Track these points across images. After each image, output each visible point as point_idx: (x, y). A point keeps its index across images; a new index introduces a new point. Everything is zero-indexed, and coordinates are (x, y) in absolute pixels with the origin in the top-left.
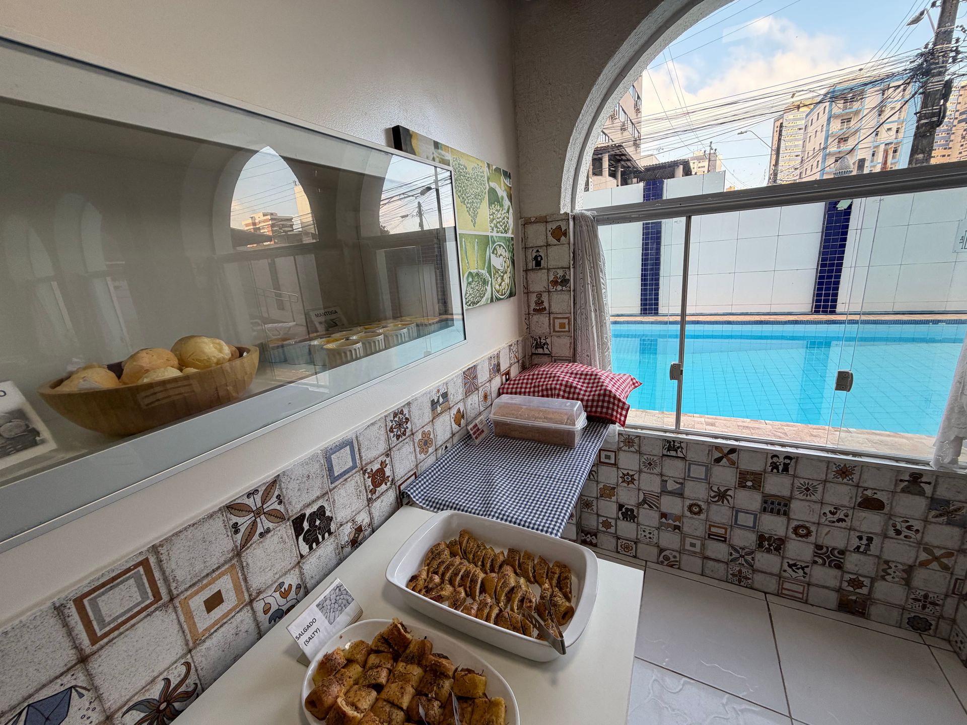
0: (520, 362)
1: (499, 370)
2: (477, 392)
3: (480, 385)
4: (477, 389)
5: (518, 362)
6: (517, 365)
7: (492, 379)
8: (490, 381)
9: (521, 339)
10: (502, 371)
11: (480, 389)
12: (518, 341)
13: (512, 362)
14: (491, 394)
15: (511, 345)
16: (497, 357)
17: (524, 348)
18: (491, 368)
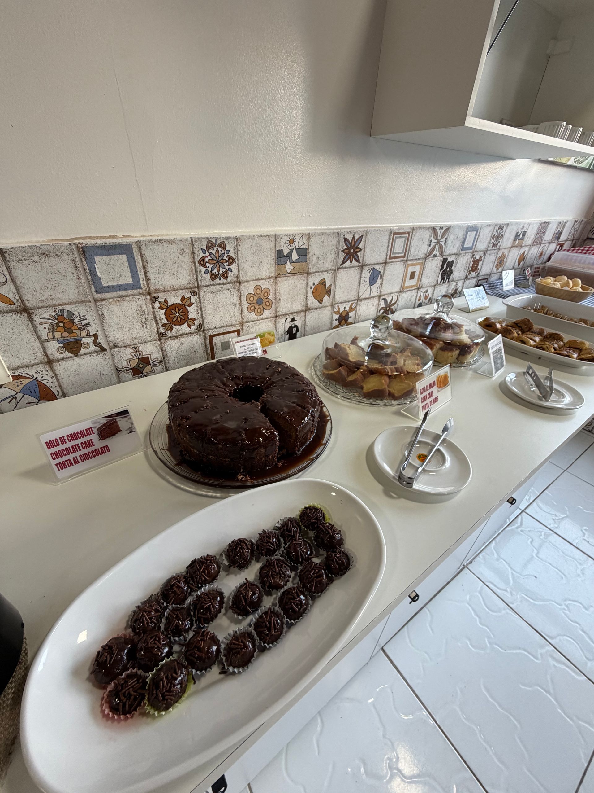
0: (574, 241)
1: (558, 238)
2: (539, 246)
3: (543, 242)
4: (540, 244)
5: (573, 240)
6: (570, 242)
7: (552, 242)
8: (550, 243)
9: (585, 220)
10: (560, 240)
11: (542, 245)
12: (582, 221)
13: (569, 237)
14: (545, 254)
15: (576, 221)
16: (564, 225)
17: (583, 229)
18: (556, 232)
